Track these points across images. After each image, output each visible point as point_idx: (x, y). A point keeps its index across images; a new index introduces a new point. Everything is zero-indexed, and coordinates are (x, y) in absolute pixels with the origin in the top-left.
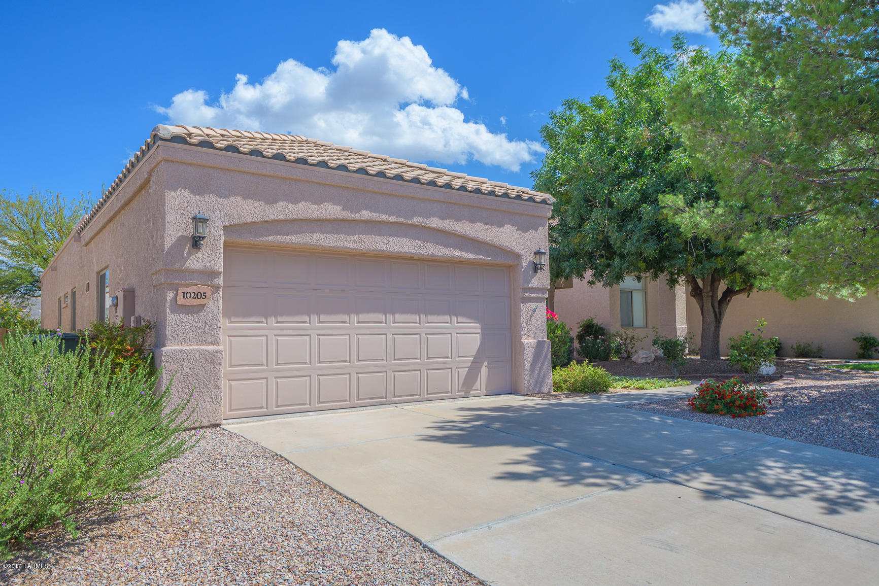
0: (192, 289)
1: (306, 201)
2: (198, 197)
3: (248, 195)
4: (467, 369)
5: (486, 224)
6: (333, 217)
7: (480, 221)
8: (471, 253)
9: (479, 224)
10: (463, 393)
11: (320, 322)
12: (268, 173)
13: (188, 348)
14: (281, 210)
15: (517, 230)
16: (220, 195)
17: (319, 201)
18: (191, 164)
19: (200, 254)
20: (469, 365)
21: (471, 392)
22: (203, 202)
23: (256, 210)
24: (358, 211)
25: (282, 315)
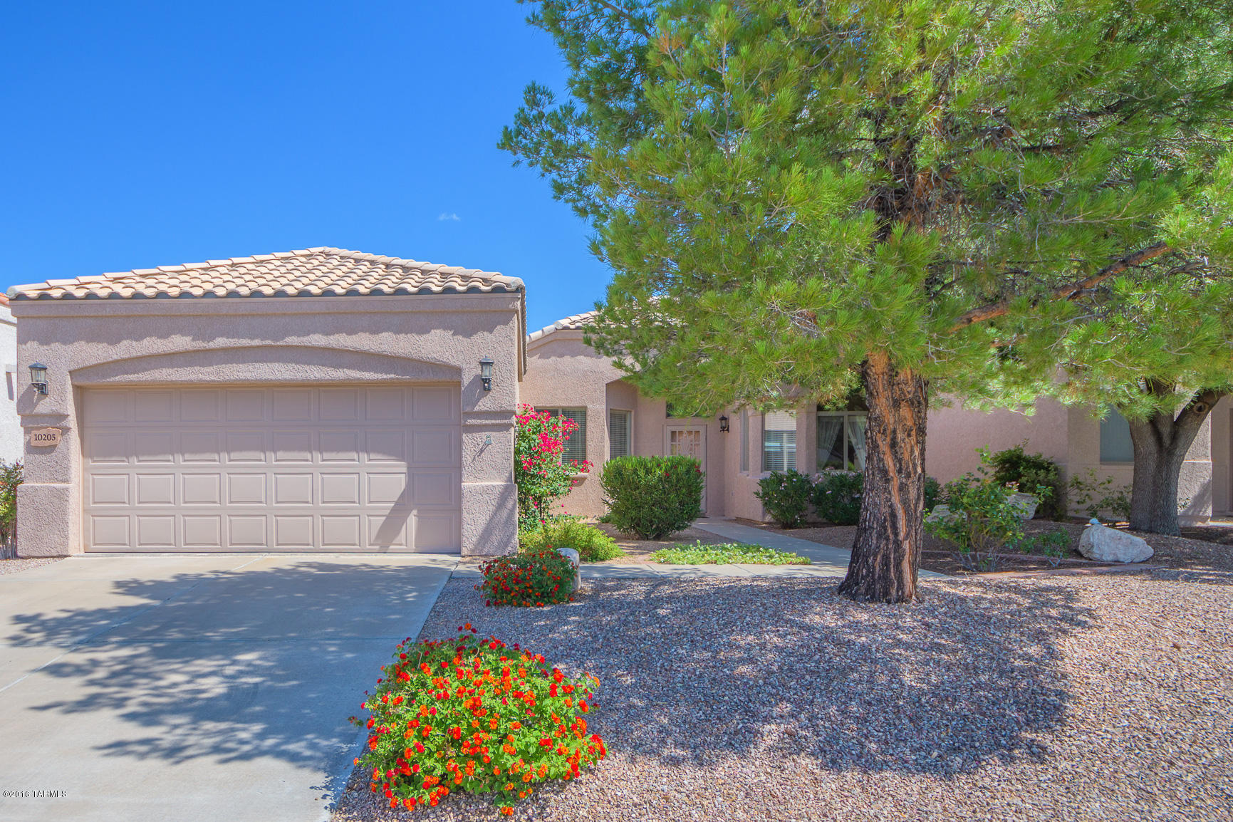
0: (43, 432)
1: (151, 336)
2: (46, 347)
3: (93, 338)
4: (384, 518)
5: (398, 332)
6: (182, 349)
7: (388, 330)
8: (375, 372)
9: (385, 334)
10: (378, 547)
11: (185, 461)
12: (108, 314)
13: (42, 485)
14: (126, 349)
15: (454, 335)
16: (65, 343)
17: (164, 335)
18: (39, 317)
19: (47, 399)
20: (387, 512)
21: (391, 547)
22: (50, 351)
23: (99, 353)
24: (212, 338)
25: (143, 454)
